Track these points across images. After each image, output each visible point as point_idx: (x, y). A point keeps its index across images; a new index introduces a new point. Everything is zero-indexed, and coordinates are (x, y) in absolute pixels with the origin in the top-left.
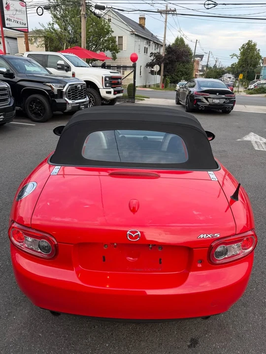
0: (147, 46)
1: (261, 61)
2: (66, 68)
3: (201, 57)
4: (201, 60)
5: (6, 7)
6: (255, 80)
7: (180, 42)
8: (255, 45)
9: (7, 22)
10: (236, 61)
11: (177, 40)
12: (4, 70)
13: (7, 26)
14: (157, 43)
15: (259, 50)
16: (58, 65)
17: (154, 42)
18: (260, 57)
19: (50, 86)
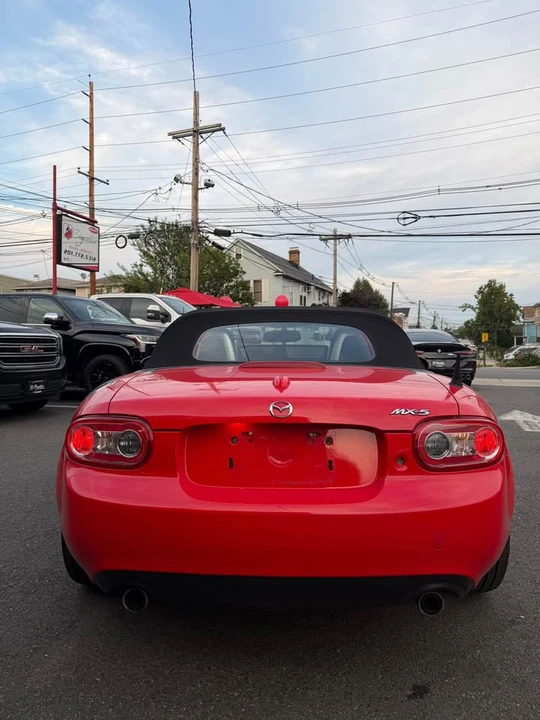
0: (304, 294)
1: (518, 313)
2: (161, 316)
3: (406, 311)
4: (407, 316)
5: (66, 234)
6: (515, 346)
7: (363, 287)
8: (502, 287)
9: (63, 255)
10: (471, 315)
11: (358, 284)
12: (54, 316)
13: (63, 261)
14: (322, 290)
15: (511, 295)
16: (149, 311)
17: (317, 288)
18: (516, 307)
19: (135, 340)
